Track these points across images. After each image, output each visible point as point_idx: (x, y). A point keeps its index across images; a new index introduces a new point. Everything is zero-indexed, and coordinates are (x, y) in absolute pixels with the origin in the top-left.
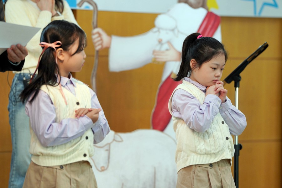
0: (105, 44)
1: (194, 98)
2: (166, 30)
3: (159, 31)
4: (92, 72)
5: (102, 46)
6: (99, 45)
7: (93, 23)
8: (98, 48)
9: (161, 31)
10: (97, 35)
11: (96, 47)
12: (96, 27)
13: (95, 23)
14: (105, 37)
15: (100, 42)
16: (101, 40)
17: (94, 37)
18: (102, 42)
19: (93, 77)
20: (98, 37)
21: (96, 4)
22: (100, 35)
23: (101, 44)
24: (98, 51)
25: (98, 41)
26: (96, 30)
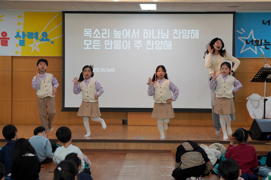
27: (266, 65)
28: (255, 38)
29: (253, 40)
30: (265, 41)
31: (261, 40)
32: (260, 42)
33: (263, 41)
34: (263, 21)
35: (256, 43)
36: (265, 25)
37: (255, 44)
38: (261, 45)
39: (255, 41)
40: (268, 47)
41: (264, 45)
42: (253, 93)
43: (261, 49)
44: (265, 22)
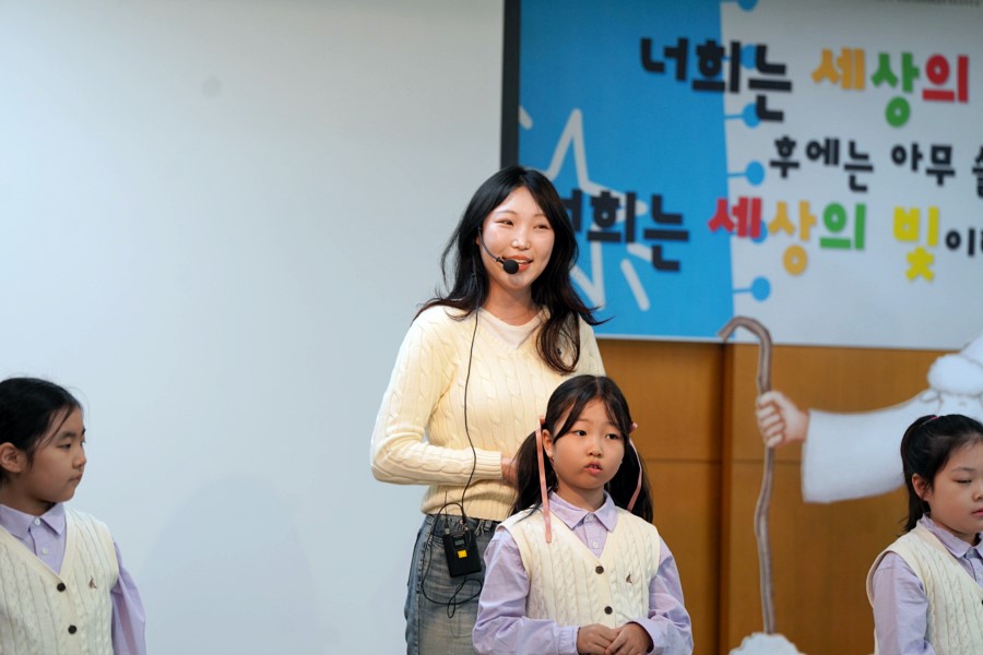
0: (791, 433)
1: (915, 575)
2: (959, 395)
3: (939, 397)
4: (758, 503)
5: (784, 437)
6: (775, 434)
7: (761, 379)
8: (772, 442)
9: (944, 397)
10: (770, 410)
11: (768, 438)
12: (769, 388)
13: (765, 380)
14: (791, 414)
15: (778, 427)
16: (782, 420)
17: (761, 414)
18: (784, 428)
19: (759, 515)
20: (773, 414)
21: (767, 333)
22: (777, 409)
23: (782, 432)
24: (772, 450)
25: (774, 424)
26: (766, 397)
27: (773, 404)
28: (593, 178)
29: (578, 194)
30: (656, 202)
31: (632, 198)
32: (621, 215)
33: (642, 208)
34: (646, 45)
35: (598, 219)
36: (655, 78)
37: (595, 228)
38: (631, 238)
39: (594, 200)
40: (671, 251)
41: (649, 234)
42: (749, 634)
43: (627, 268)
44: (657, 55)
